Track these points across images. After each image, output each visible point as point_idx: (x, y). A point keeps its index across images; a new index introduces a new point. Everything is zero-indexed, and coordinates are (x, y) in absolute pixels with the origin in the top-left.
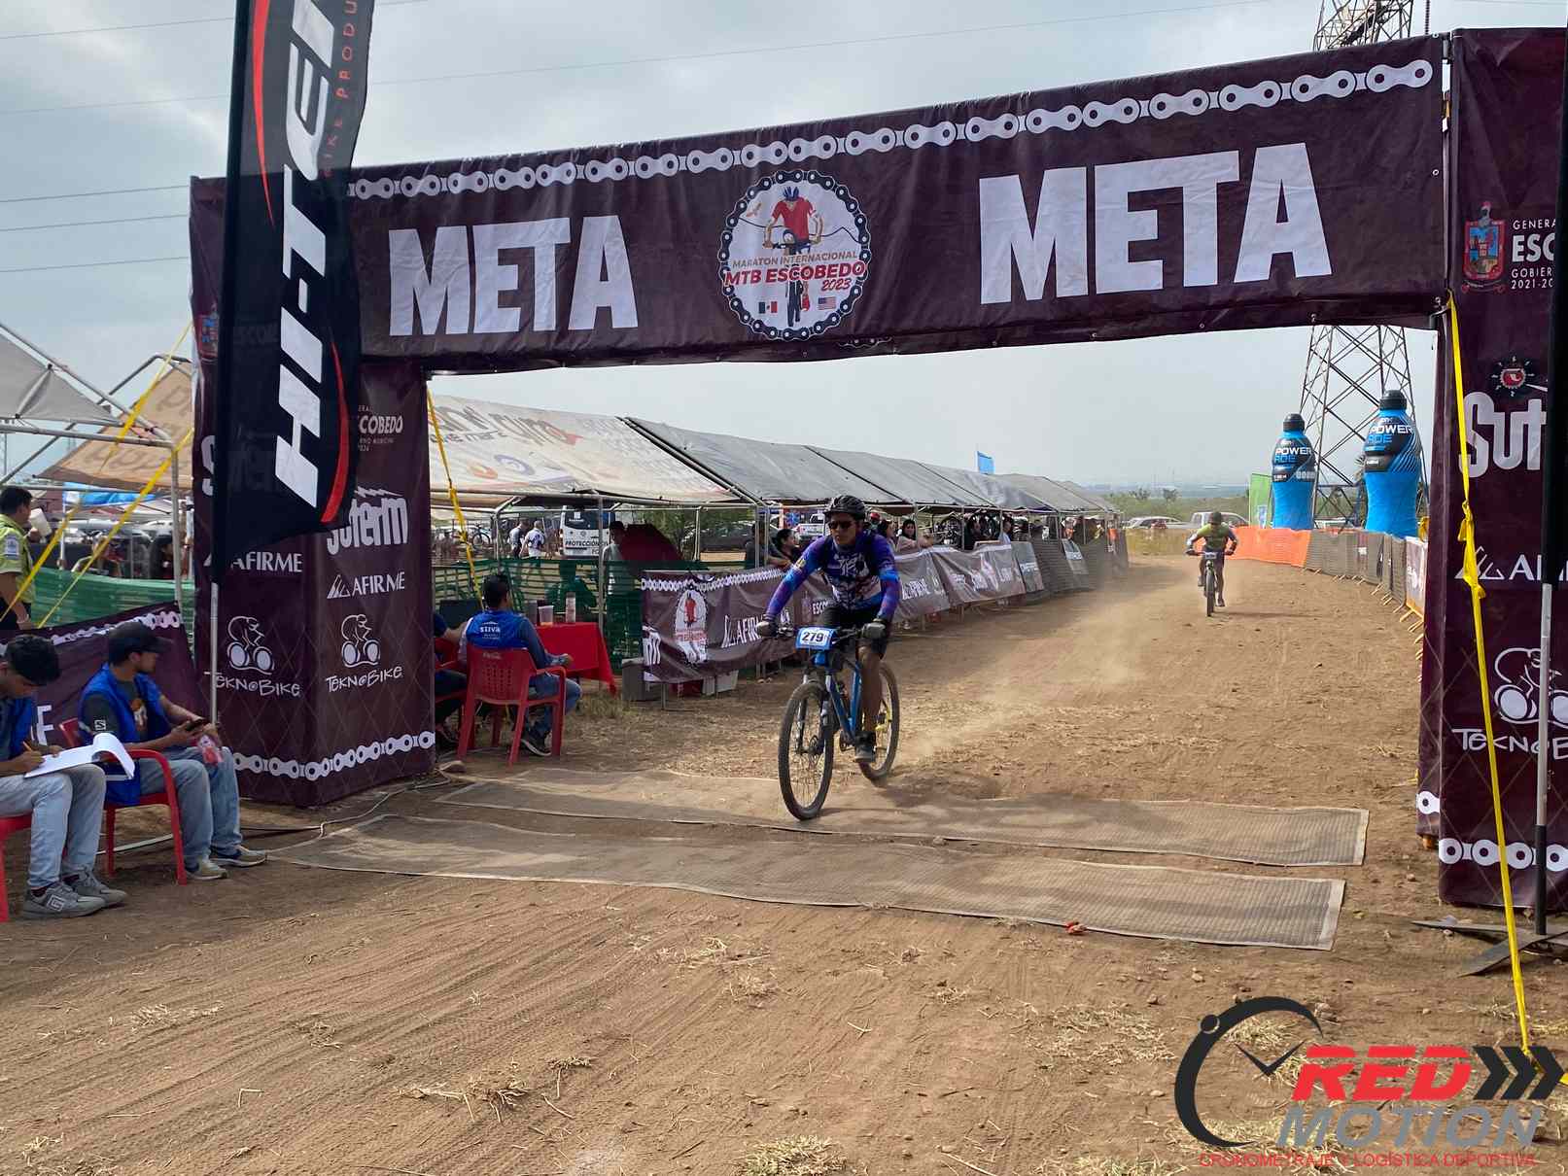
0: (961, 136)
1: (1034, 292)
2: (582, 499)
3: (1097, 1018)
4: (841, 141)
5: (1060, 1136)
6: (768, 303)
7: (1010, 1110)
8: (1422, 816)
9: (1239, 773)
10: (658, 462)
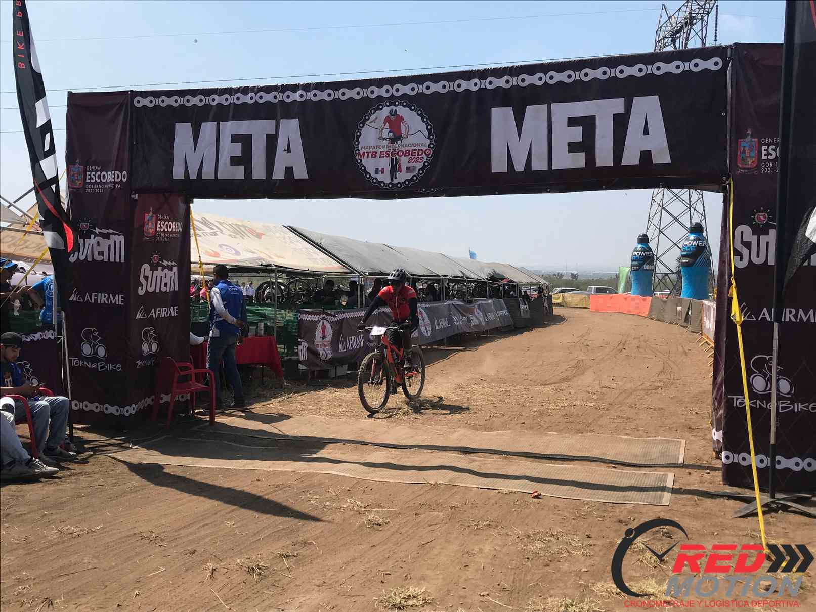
0: (483, 86)
1: (519, 167)
2: (266, 268)
3: (552, 536)
4: (420, 86)
5: (537, 589)
6: (380, 169)
9: (618, 420)
10: (306, 248)
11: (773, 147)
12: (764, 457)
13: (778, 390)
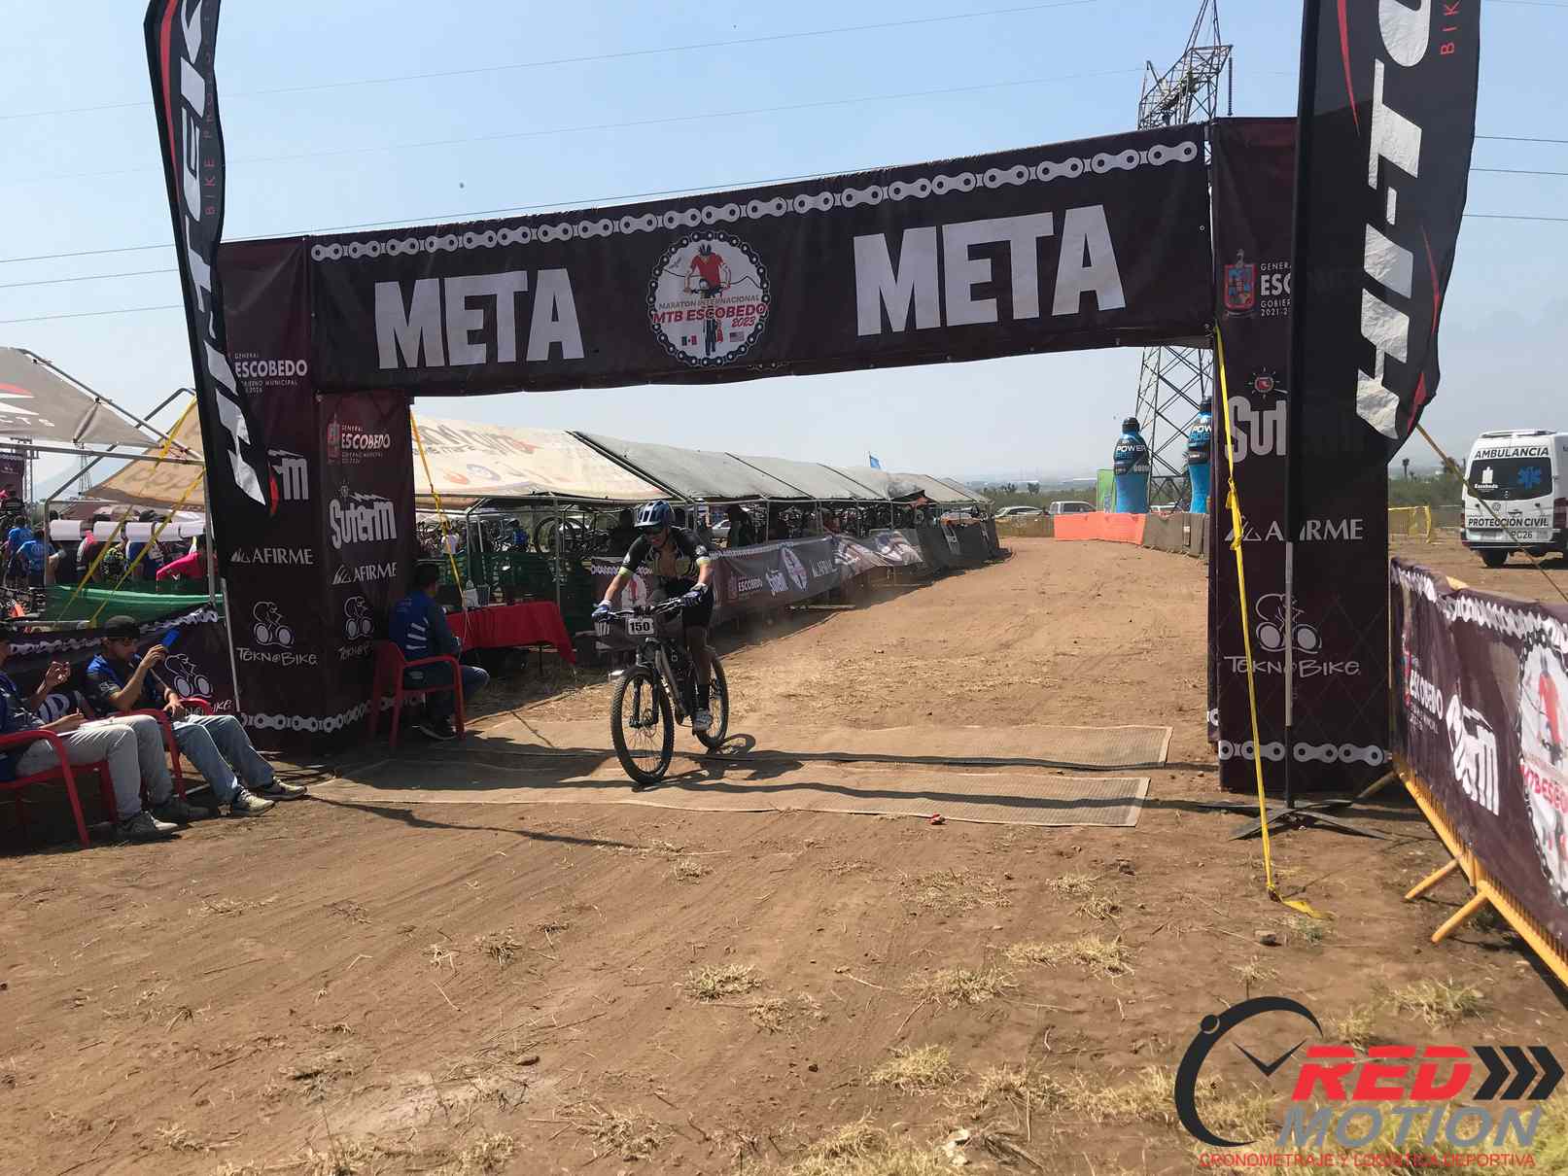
0: (838, 203)
1: (898, 325)
2: (539, 500)
3: (955, 879)
4: (743, 207)
6: (689, 337)
9: (1074, 703)
10: (602, 467)
11: (1279, 276)
12: (1279, 745)
13: (1295, 643)
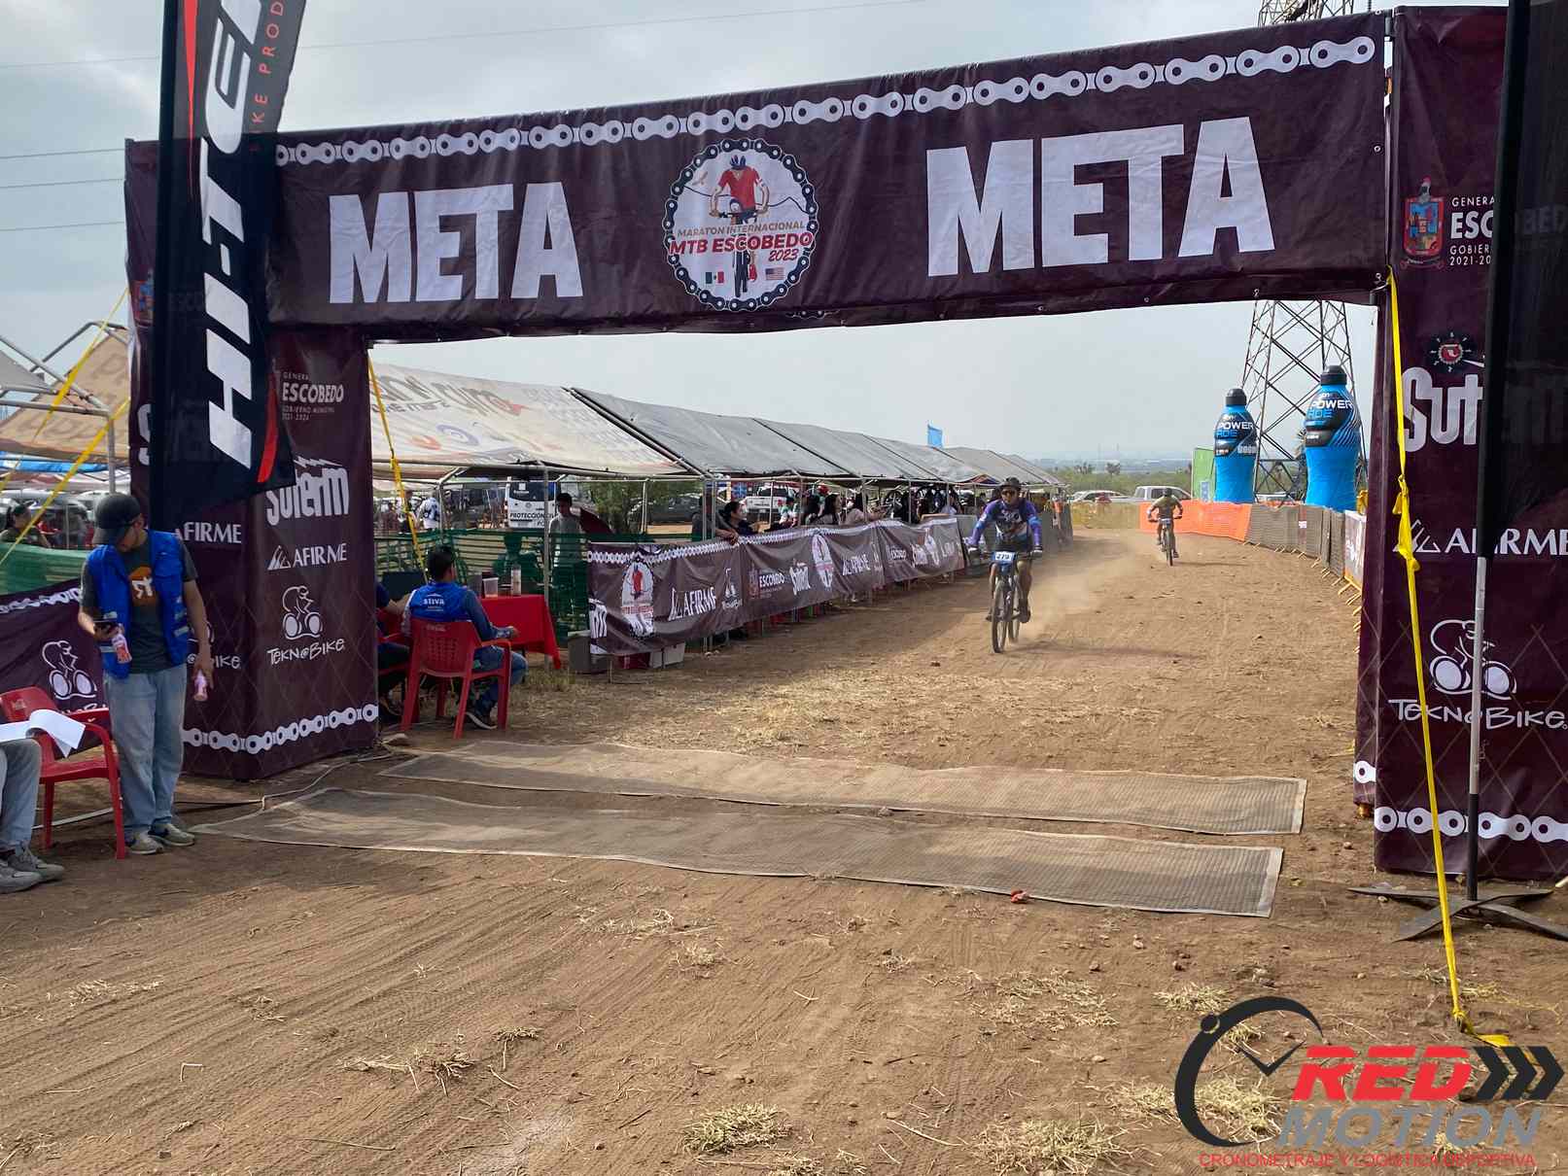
0: (909, 107)
1: (981, 264)
2: (527, 470)
3: (1040, 985)
4: (788, 110)
5: (1002, 1102)
6: (715, 273)
7: (954, 1078)
8: (1360, 785)
9: (1179, 744)
10: (603, 432)
11: (1475, 214)
12: (1457, 816)
